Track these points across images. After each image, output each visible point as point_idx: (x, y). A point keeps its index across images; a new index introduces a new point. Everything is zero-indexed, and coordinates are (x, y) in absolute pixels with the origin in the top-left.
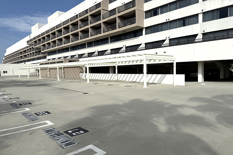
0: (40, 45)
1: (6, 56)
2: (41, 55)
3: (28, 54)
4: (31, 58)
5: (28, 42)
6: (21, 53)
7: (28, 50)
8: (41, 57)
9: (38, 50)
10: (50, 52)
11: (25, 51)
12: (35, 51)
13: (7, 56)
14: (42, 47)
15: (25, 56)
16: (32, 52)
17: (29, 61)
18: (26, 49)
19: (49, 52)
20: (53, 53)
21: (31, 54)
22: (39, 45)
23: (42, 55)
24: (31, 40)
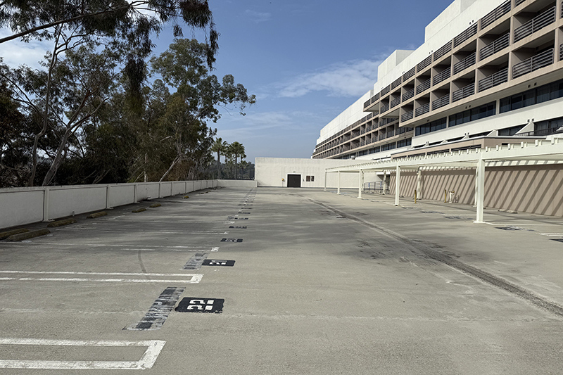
0: (396, 107)
1: (318, 146)
2: (396, 138)
3: (363, 137)
4: (369, 145)
5: (366, 104)
6: (348, 135)
7: (364, 126)
8: (394, 143)
9: (389, 125)
10: (425, 126)
11: (357, 131)
12: (380, 128)
13: (320, 144)
14: (402, 112)
15: (357, 141)
16: (374, 131)
17: (363, 153)
18: (360, 125)
19: (421, 126)
20: (433, 128)
21: (369, 135)
22: (393, 109)
23: (398, 136)
24: (374, 99)
